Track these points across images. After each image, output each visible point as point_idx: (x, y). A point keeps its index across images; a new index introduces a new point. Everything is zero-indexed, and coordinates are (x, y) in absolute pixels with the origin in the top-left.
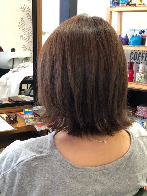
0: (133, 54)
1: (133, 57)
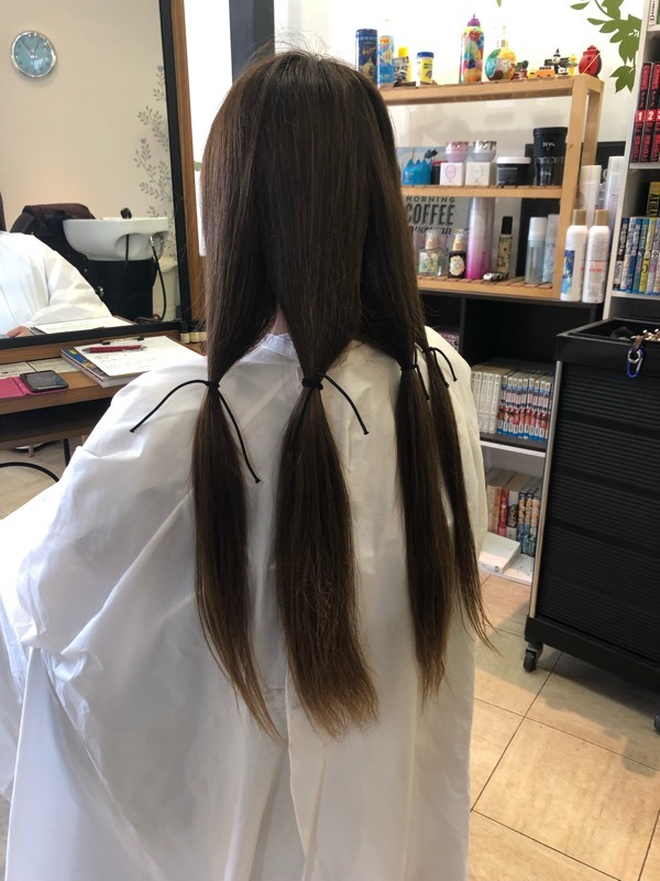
0: (411, 209)
1: (411, 217)
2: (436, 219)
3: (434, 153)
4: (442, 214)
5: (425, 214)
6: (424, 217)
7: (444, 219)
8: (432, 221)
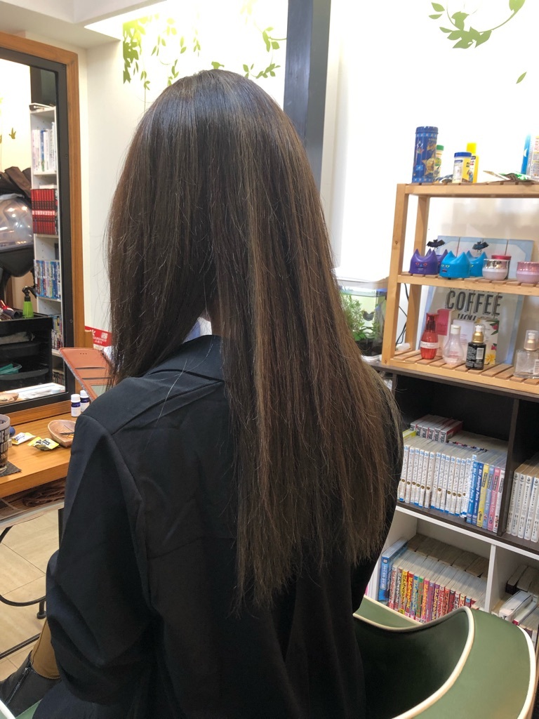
0: (454, 296)
1: (453, 304)
2: (481, 308)
3: (485, 245)
4: (487, 304)
5: (469, 302)
6: (468, 305)
7: (490, 309)
8: (477, 310)
